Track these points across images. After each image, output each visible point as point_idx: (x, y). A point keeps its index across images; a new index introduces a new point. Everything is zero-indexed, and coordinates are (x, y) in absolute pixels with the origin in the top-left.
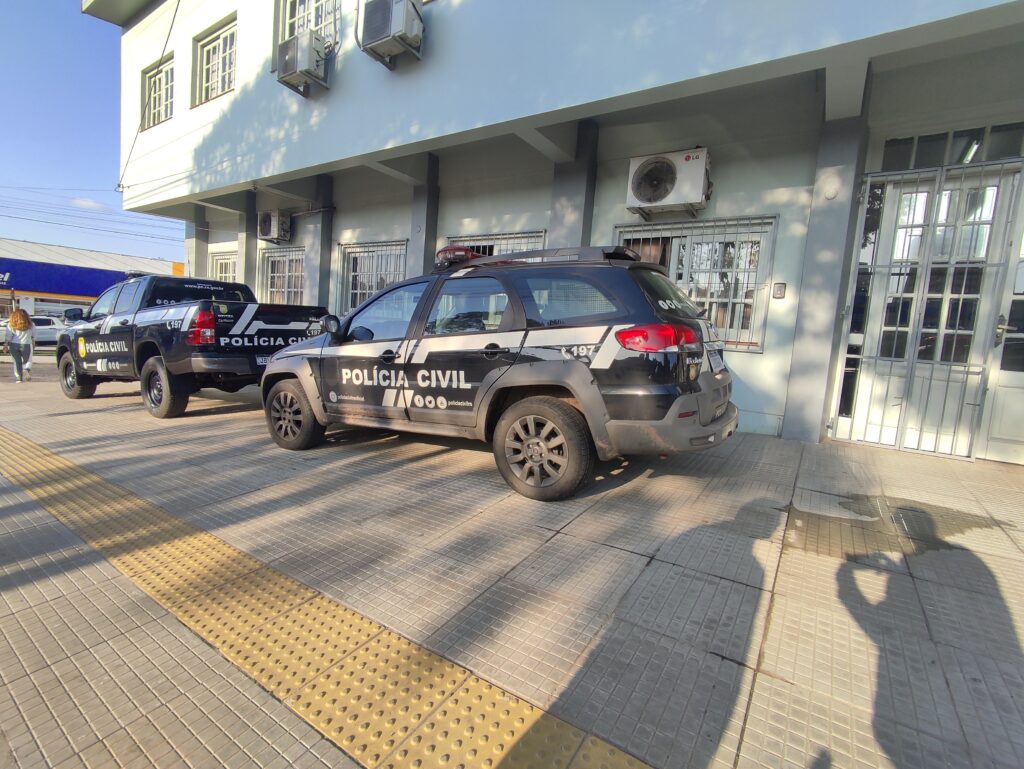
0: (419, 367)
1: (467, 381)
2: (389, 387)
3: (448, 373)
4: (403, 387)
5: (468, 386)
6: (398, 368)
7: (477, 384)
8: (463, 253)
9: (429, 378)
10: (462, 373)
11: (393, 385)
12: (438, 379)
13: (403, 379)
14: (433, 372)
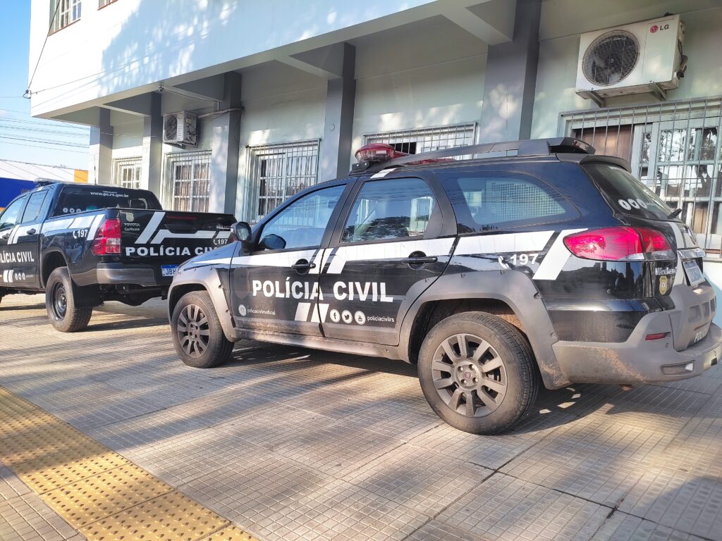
0: (335, 278)
1: (388, 293)
2: (303, 300)
3: (368, 285)
4: (317, 300)
5: (390, 299)
6: (312, 279)
7: (399, 298)
8: (384, 152)
9: (346, 290)
10: (383, 285)
11: (306, 297)
12: (356, 292)
13: (318, 292)
14: (351, 284)
